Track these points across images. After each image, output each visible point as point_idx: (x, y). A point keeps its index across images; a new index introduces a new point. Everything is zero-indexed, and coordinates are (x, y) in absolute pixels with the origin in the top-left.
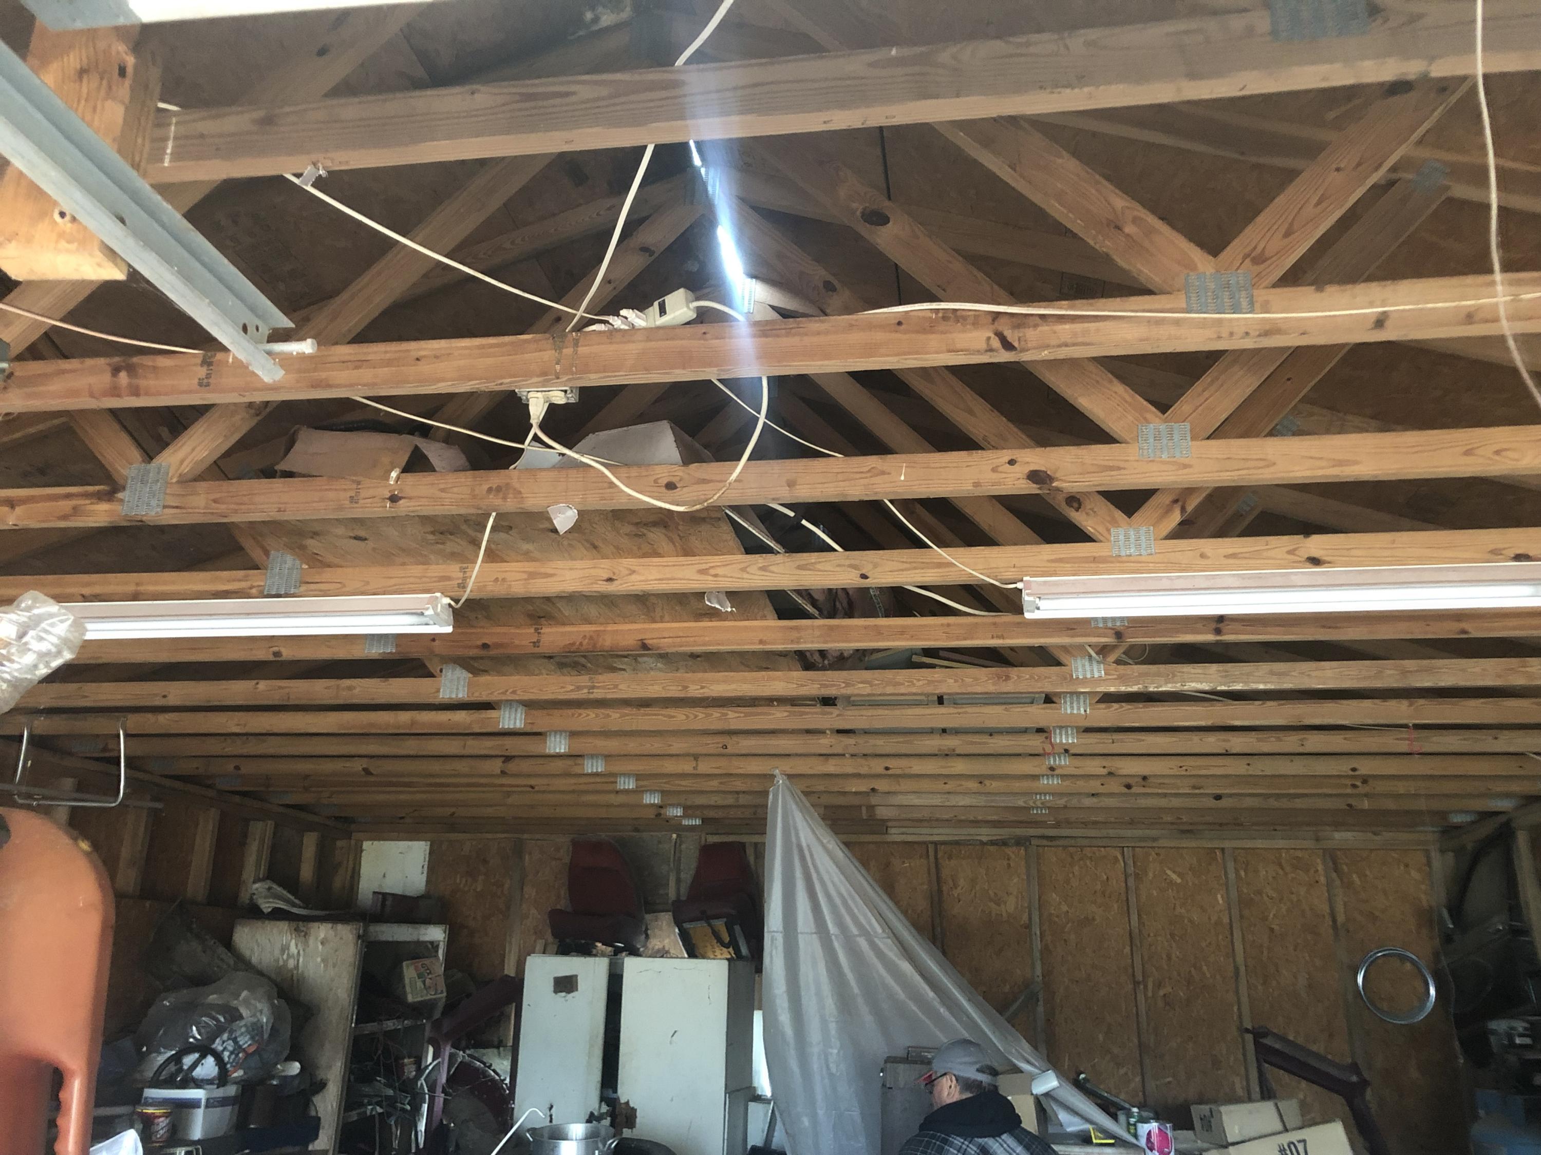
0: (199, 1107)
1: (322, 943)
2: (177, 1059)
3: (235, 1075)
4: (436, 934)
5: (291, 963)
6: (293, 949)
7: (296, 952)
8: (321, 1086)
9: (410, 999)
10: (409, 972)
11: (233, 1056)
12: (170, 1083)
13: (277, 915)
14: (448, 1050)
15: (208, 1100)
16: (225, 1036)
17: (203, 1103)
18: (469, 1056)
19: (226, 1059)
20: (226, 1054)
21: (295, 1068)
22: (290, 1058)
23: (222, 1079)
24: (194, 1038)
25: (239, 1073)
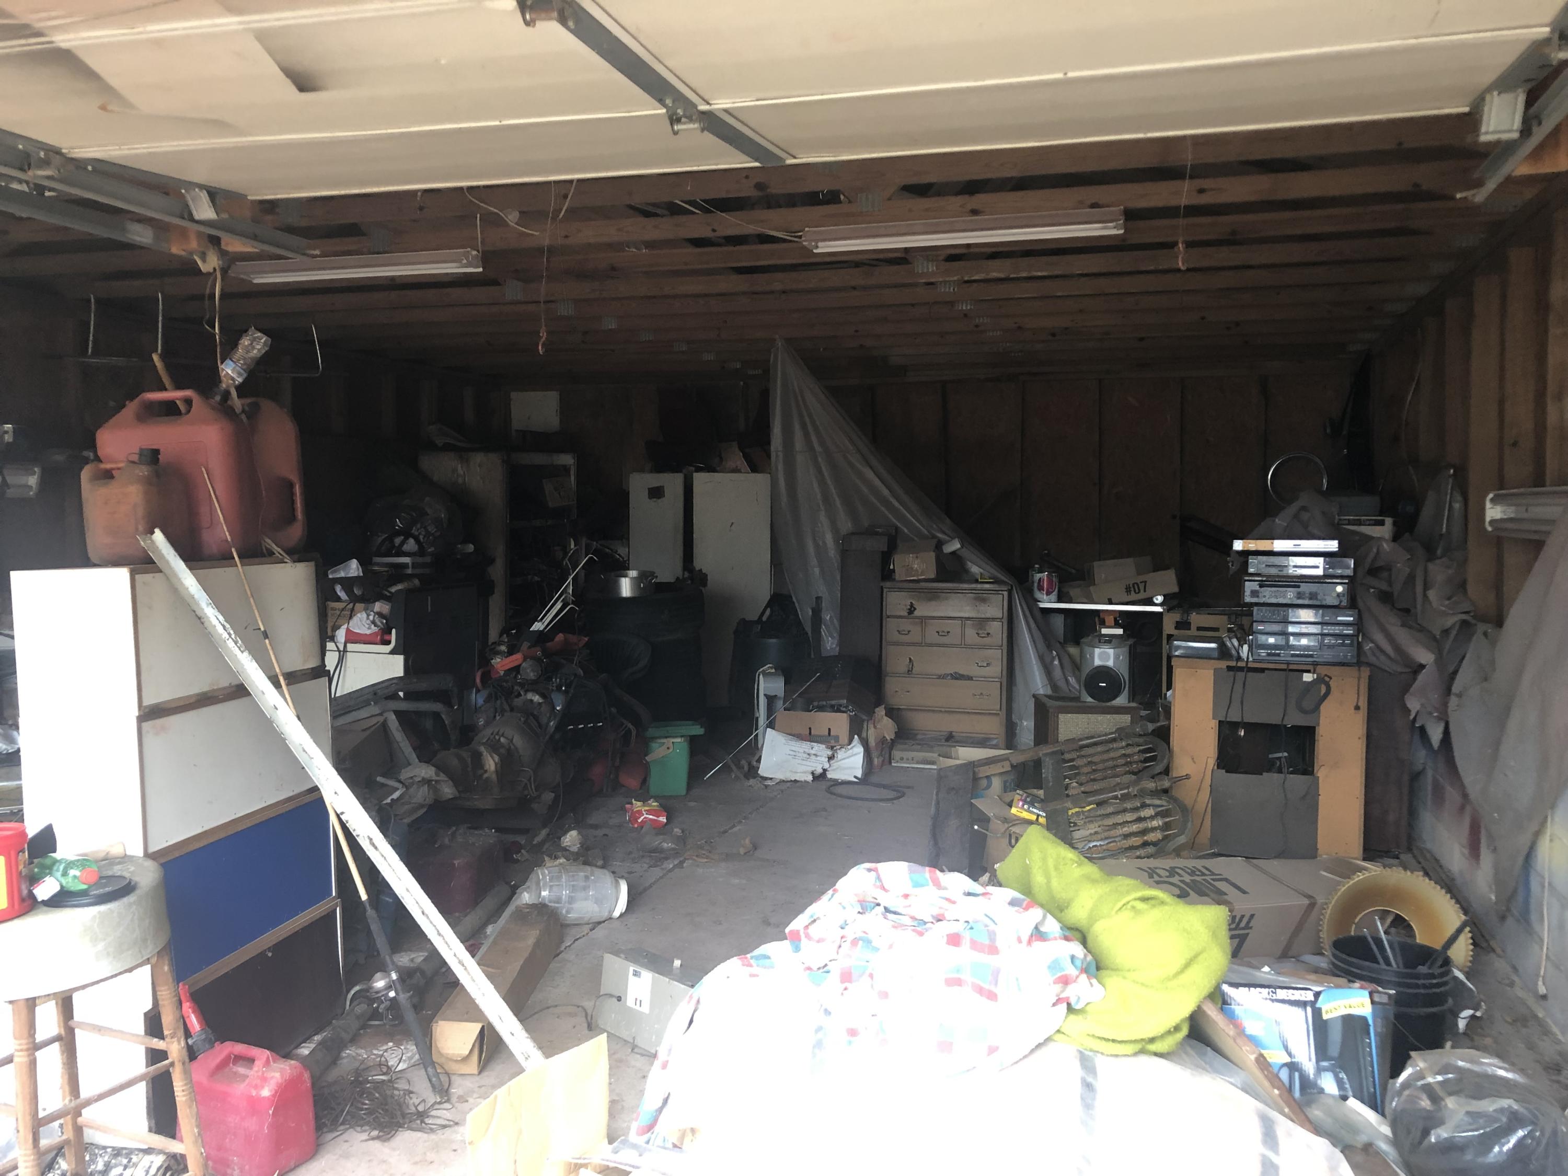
0: (408, 568)
1: (480, 466)
2: (391, 539)
3: (430, 550)
4: (567, 460)
5: (460, 481)
6: (460, 471)
7: (462, 473)
8: (492, 561)
9: (550, 505)
10: (548, 487)
11: (426, 539)
12: (388, 554)
13: (447, 448)
14: (584, 541)
15: (413, 564)
16: (419, 526)
17: (410, 565)
18: (601, 545)
19: (422, 540)
20: (421, 537)
21: (471, 548)
22: (466, 541)
23: (421, 552)
24: (399, 526)
25: (431, 550)
